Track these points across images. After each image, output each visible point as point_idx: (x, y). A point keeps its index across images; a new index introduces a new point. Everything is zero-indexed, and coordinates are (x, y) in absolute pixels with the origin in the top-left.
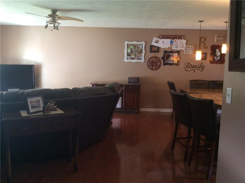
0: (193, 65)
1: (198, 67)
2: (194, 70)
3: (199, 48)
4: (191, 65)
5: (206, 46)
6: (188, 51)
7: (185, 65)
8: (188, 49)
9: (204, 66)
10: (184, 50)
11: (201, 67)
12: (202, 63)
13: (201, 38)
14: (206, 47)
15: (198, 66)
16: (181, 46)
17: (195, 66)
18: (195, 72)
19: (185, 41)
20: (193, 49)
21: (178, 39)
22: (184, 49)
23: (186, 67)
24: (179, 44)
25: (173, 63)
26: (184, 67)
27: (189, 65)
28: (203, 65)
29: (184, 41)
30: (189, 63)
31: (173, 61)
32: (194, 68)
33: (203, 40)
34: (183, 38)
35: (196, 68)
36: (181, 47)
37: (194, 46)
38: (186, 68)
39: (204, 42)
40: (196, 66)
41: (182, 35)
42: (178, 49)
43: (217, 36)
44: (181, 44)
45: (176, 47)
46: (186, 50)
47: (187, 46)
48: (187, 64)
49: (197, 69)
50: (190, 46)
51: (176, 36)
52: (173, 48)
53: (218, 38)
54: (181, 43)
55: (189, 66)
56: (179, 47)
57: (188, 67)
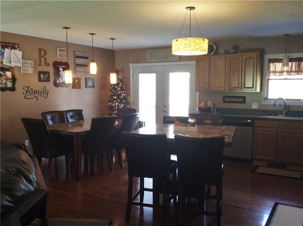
0: (35, 90)
1: (41, 93)
2: (36, 97)
3: (39, 64)
4: (31, 90)
5: (47, 62)
6: (26, 68)
7: (24, 89)
8: (26, 65)
9: (48, 91)
10: (21, 67)
11: (44, 93)
12: (45, 87)
13: (40, 50)
14: (48, 64)
15: (41, 90)
16: (16, 60)
17: (37, 91)
18: (37, 100)
19: (21, 53)
20: (33, 66)
21: (11, 50)
22: (20, 65)
23: (26, 92)
24: (12, 55)
25: (6, 86)
26: (23, 93)
27: (29, 90)
28: (46, 90)
29: (19, 53)
30: (29, 87)
31: (6, 84)
32: (36, 94)
33: (43, 53)
34: (17, 47)
35: (38, 94)
36: (16, 62)
37: (33, 61)
38: (26, 95)
39: (45, 57)
40: (39, 91)
41: (15, 43)
42: (13, 65)
43: (60, 50)
44: (16, 58)
45: (9, 61)
46: (23, 66)
47: (25, 61)
48: (26, 89)
49: (40, 95)
50: (29, 62)
51: (6, 43)
52: (4, 63)
53: (61, 52)
54: (15, 56)
55: (30, 92)
56: (14, 62)
57: (28, 92)
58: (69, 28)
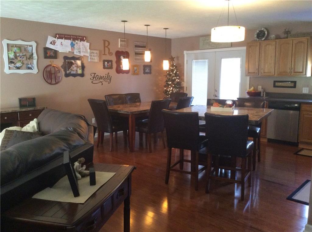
0: (100, 76)
1: (105, 79)
2: (101, 82)
3: (104, 54)
4: (97, 76)
5: (110, 51)
6: (93, 57)
7: (91, 75)
8: (93, 54)
9: (111, 76)
10: (88, 56)
11: (108, 78)
12: (109, 73)
13: (104, 41)
14: (111, 53)
15: (106, 76)
16: (85, 51)
17: (101, 77)
18: (102, 84)
19: (88, 44)
20: (99, 55)
21: (80, 41)
22: (88, 55)
23: (93, 78)
24: (81, 47)
25: (77, 73)
26: (91, 79)
27: (95, 76)
28: (110, 76)
29: (87, 44)
30: (96, 73)
31: (76, 71)
32: (101, 79)
33: (107, 44)
34: (86, 39)
35: (103, 79)
36: (84, 52)
37: (99, 51)
38: (93, 80)
39: (108, 47)
40: (103, 77)
41: (84, 36)
42: (82, 54)
43: (121, 41)
44: (84, 49)
45: (79, 51)
46: (90, 55)
47: (92, 51)
48: (93, 75)
49: (105, 81)
50: (95, 52)
51: (76, 36)
52: (75, 53)
53: (122, 43)
54: (83, 47)
55: (96, 77)
56: (83, 52)
57: (95, 78)
58: (126, 21)
